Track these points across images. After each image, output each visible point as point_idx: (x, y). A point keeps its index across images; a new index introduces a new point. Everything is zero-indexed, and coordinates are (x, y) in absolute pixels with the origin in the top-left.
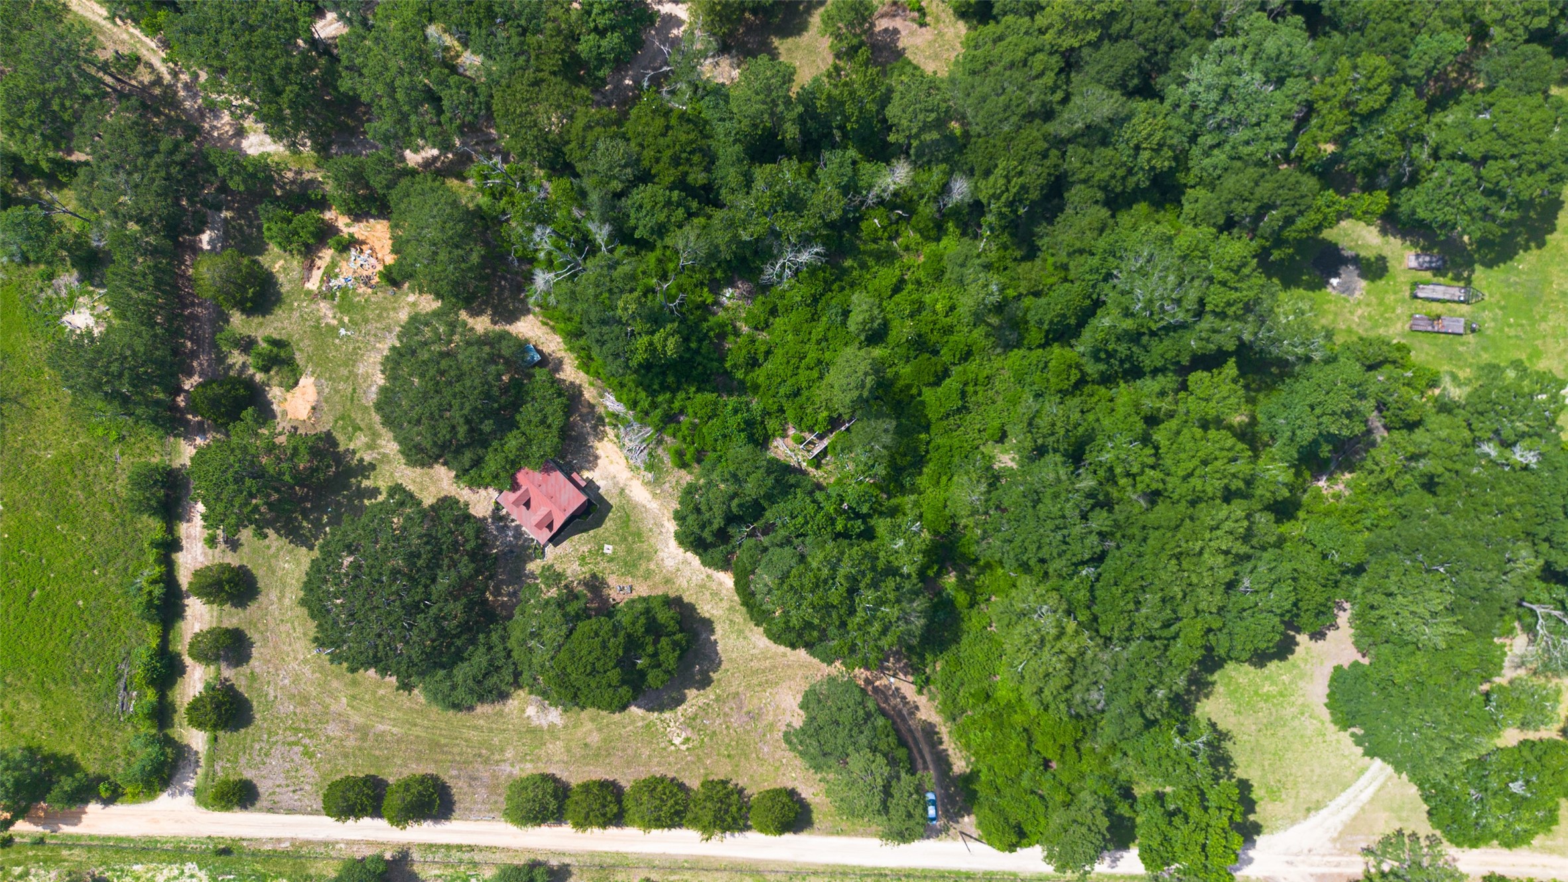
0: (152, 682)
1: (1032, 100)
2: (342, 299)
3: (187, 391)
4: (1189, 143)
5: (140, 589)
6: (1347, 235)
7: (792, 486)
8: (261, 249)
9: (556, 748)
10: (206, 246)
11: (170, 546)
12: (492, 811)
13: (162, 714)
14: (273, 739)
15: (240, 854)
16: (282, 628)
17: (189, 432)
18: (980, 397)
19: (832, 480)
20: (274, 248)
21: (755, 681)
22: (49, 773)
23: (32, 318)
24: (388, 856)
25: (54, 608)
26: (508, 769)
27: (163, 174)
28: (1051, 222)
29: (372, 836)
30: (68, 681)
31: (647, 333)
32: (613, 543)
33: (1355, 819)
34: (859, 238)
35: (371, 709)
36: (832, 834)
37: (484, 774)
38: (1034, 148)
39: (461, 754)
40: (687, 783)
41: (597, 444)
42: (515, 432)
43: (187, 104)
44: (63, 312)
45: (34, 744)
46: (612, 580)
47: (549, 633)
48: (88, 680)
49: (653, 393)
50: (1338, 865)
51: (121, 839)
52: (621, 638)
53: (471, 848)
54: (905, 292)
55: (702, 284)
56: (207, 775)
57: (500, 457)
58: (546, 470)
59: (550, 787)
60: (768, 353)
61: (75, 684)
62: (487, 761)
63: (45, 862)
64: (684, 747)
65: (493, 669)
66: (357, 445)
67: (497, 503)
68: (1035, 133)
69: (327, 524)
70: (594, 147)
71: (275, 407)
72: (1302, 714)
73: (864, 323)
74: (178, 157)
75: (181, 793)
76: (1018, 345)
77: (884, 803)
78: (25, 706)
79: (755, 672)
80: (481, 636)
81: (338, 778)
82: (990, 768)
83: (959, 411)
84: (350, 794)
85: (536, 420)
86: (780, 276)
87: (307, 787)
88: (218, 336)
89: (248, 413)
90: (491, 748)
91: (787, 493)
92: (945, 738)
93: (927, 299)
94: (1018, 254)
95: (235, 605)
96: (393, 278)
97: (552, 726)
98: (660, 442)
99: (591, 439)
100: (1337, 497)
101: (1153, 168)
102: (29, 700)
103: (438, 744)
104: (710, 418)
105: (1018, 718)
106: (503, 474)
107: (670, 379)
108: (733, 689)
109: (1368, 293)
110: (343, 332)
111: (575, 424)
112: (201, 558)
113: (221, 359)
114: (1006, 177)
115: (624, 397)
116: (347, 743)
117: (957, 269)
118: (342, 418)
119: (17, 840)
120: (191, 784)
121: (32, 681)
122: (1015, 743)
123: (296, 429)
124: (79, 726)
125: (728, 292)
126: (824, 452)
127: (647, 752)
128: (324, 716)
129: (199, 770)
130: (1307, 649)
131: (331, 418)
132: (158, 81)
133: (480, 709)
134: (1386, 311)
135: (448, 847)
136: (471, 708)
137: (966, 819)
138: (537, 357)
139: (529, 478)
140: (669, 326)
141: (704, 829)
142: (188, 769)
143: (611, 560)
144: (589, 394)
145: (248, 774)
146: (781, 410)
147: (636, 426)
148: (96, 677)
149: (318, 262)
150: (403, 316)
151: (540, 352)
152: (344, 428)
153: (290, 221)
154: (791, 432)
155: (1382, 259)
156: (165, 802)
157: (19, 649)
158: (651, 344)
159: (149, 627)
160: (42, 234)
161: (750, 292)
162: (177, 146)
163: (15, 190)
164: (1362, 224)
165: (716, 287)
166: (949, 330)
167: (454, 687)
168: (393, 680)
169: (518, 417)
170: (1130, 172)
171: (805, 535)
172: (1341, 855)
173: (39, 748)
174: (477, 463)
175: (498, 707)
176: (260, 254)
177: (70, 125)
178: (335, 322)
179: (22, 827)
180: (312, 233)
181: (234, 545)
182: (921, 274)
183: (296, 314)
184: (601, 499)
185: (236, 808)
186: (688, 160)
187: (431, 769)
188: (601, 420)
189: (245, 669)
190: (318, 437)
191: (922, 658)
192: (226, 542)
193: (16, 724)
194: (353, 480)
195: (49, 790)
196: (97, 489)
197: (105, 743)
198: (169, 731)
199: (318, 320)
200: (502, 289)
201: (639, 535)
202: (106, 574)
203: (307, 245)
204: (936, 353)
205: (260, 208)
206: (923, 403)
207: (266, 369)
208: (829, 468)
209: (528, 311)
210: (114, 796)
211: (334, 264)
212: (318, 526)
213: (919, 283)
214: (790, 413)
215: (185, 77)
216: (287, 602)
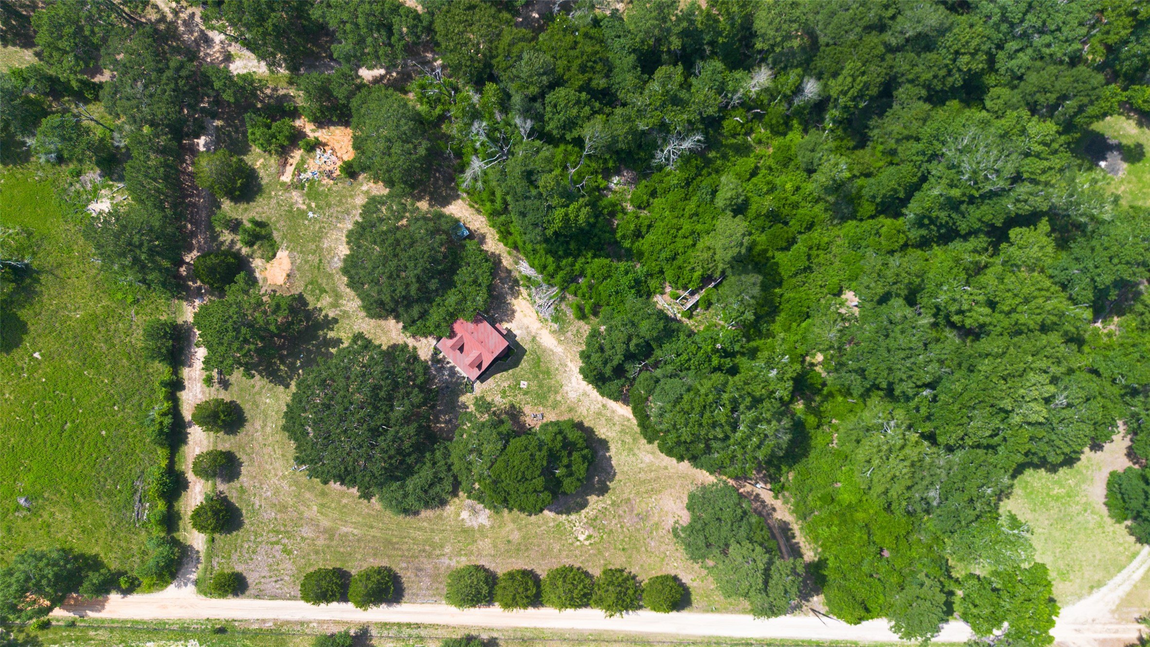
0: (163, 495)
1: (872, 13)
2: (310, 189)
3: (188, 263)
4: (997, 48)
5: (153, 420)
6: (1111, 127)
7: (673, 331)
8: (246, 150)
9: (485, 544)
10: (202, 149)
11: (176, 386)
12: (434, 595)
13: (170, 521)
14: (259, 540)
15: (233, 632)
16: (265, 451)
17: (189, 295)
18: (821, 259)
19: (702, 328)
20: (256, 150)
21: (643, 489)
22: (79, 569)
23: (64, 207)
24: (352, 633)
25: (83, 437)
26: (447, 561)
27: (172, 86)
28: (881, 115)
29: (338, 617)
30: (94, 496)
31: (563, 206)
32: (528, 380)
33: (1129, 594)
34: (722, 135)
35: (336, 515)
36: (707, 611)
37: (428, 566)
38: (876, 52)
39: (409, 550)
40: (590, 571)
41: (514, 301)
42: (453, 290)
43: (186, 37)
44: (89, 201)
45: (67, 546)
46: (527, 409)
47: (487, 448)
48: (110, 494)
49: (558, 259)
50: (1117, 632)
51: (137, 622)
52: (544, 452)
53: (418, 626)
54: (760, 176)
55: (597, 172)
56: (206, 569)
57: (442, 310)
58: (476, 321)
59: (482, 575)
60: (650, 226)
61: (100, 498)
62: (429, 556)
63: (76, 641)
64: (587, 543)
65: (437, 480)
66: (323, 304)
67: (435, 348)
68: (876, 41)
69: (300, 368)
70: (520, 58)
71: (257, 275)
72: (1086, 511)
73: (731, 199)
74: (183, 73)
75: (186, 585)
76: (853, 217)
77: (766, 583)
78: (59, 516)
79: (643, 482)
80: (428, 455)
81: (311, 570)
82: (836, 557)
83: (805, 270)
84: (323, 583)
85: (469, 280)
86: (667, 159)
87: (287, 578)
88: (213, 218)
89: (241, 277)
90: (433, 546)
91: (671, 336)
92: (797, 533)
93: (778, 181)
94: (852, 144)
95: (227, 433)
96: (351, 171)
97: (482, 527)
98: (563, 299)
99: (509, 297)
100: (1109, 335)
101: (970, 70)
102: (62, 511)
103: (390, 542)
104: (605, 278)
105: (860, 516)
106: (443, 324)
107: (572, 246)
108: (625, 496)
109: (1129, 173)
110: (311, 214)
111: (496, 286)
112: (200, 396)
113: (214, 237)
114: (852, 76)
115: (536, 262)
116: (318, 543)
117: (808, 153)
118: (311, 283)
119: (54, 623)
120: (193, 577)
121: (65, 495)
122: (858, 535)
123: (274, 291)
124: (103, 531)
125: (616, 179)
126: (696, 306)
127: (557, 547)
128: (299, 521)
129: (200, 566)
130: (1089, 460)
131: (302, 283)
132: (163, 19)
133: (424, 514)
134: (1143, 187)
135: (399, 625)
136: (416, 513)
137: (815, 598)
138: (466, 233)
139: (463, 327)
140: (581, 200)
141: (608, 608)
142: (191, 565)
143: (526, 393)
144: (507, 262)
145: (239, 568)
146: (662, 272)
147: (545, 286)
148: (116, 492)
149: (291, 161)
150: (360, 200)
151: (468, 229)
152: (312, 291)
153: (269, 128)
154: (668, 290)
155: (1139, 146)
156: (172, 591)
157: (54, 471)
158: (566, 215)
159: (160, 451)
160: (74, 136)
161: (633, 179)
162: (181, 66)
163: (50, 106)
164: (1123, 118)
165: (607, 174)
166: (795, 206)
167: (405, 496)
168: (354, 491)
169: (456, 278)
170: (949, 73)
171: (689, 369)
172: (1119, 623)
173: (71, 549)
174: (423, 315)
175: (438, 512)
176: (245, 154)
177: (97, 48)
178: (305, 207)
179: (58, 613)
180: (286, 137)
181: (225, 384)
182: (771, 162)
183: (274, 201)
184: (517, 345)
185: (230, 596)
186: (592, 68)
187: (385, 563)
188: (516, 282)
189: (236, 484)
190: (293, 298)
191: (779, 469)
192: (219, 383)
193: (52, 530)
194: (321, 333)
195: (81, 583)
196: (116, 341)
197: (124, 544)
198: (175, 535)
199: (291, 206)
200: (437, 179)
201: (548, 373)
202: (124, 409)
203: (282, 147)
204: (786, 223)
205: (247, 116)
206: (777, 264)
207: (250, 244)
208: (699, 318)
209: (458, 197)
210: (132, 587)
211: (303, 161)
212: (293, 369)
213: (770, 169)
214: (669, 274)
215: (184, 15)
216: (268, 430)
